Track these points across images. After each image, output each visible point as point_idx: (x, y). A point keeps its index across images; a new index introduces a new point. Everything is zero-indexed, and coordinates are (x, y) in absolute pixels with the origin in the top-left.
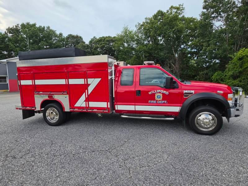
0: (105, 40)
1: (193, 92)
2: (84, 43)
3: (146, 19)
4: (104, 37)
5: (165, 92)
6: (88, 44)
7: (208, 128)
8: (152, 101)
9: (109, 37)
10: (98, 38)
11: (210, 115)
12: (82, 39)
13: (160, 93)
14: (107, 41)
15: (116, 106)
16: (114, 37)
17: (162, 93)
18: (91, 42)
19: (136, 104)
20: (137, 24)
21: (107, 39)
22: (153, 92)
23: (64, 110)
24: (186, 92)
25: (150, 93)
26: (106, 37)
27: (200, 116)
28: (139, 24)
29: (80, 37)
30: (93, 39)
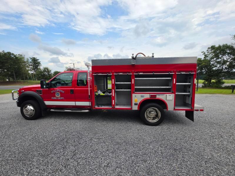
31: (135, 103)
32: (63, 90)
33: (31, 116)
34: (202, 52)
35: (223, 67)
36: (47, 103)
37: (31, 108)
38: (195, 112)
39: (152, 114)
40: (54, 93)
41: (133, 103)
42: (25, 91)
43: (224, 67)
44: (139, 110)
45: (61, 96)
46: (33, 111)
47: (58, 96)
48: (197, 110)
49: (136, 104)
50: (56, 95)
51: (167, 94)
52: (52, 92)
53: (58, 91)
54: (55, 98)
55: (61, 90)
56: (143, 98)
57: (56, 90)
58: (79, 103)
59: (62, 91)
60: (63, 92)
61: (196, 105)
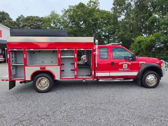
0: (34, 19)
1: (144, 63)
2: (11, 20)
3: (70, 6)
4: (32, 17)
5: (129, 63)
6: (15, 21)
7: (153, 84)
8: (121, 69)
9: (37, 17)
10: (25, 17)
11: (153, 76)
12: (9, 16)
13: (126, 63)
14: (35, 20)
15: (96, 73)
16: (42, 18)
17: (127, 64)
18: (18, 19)
19: (110, 71)
20: (63, 10)
21: (35, 19)
22: (122, 63)
23: (55, 79)
24: (141, 63)
25: (120, 64)
26: (35, 17)
27: (148, 77)
28: (65, 10)
29: (7, 14)
30: (20, 17)
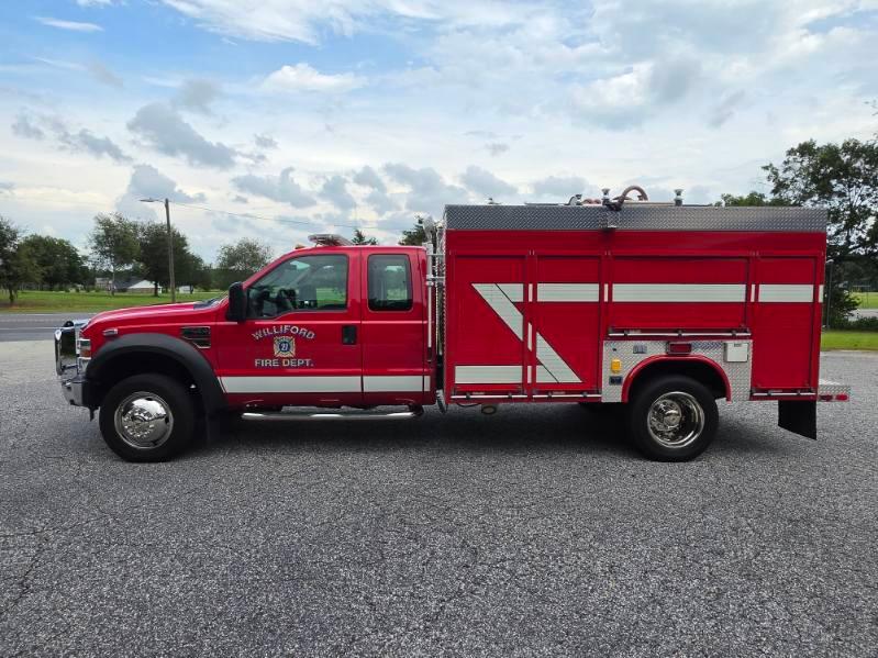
31: (612, 375)
32: (308, 327)
33: (155, 442)
34: (766, 168)
35: (848, 237)
36: (232, 384)
37: (155, 407)
38: (821, 406)
39: (672, 417)
40: (269, 341)
41: (606, 374)
42: (122, 332)
43: (853, 238)
44: (626, 400)
45: (299, 355)
46: (167, 420)
47: (285, 351)
48: (828, 398)
49: (614, 381)
50: (276, 351)
51: (728, 342)
52: (257, 336)
53: (288, 334)
54: (274, 363)
55: (300, 326)
56: (641, 358)
57: (278, 326)
58: (376, 383)
59: (303, 331)
60: (311, 335)
61: (825, 382)
